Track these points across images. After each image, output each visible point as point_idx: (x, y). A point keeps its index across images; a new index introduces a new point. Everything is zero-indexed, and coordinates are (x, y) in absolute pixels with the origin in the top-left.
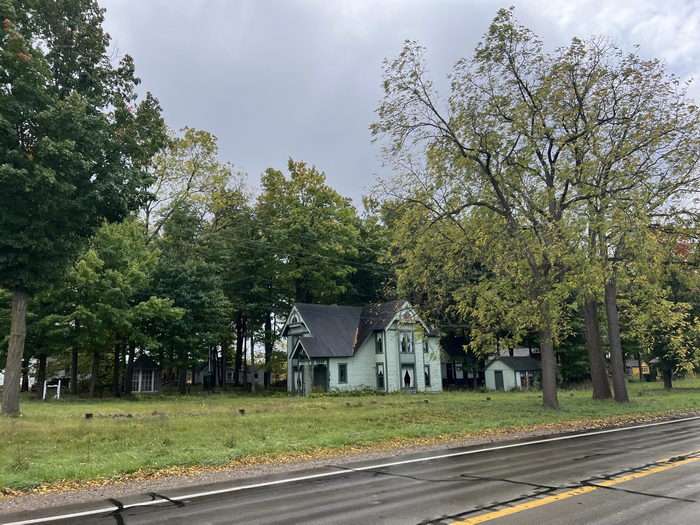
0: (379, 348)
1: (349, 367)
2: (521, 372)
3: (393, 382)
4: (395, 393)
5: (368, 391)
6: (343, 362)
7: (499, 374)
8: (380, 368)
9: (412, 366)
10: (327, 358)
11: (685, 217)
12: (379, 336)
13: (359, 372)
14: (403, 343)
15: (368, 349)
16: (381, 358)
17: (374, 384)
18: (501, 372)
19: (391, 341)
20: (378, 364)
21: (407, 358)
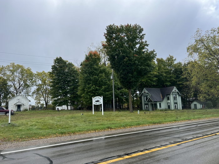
0: (168, 99)
1: (161, 104)
2: (202, 104)
3: (172, 107)
4: (173, 110)
5: (166, 110)
6: (160, 102)
8: (169, 104)
9: (177, 103)
10: (157, 102)
12: (168, 96)
13: (164, 105)
14: (174, 98)
15: (165, 99)
16: (169, 101)
18: (196, 104)
19: (171, 97)
20: (168, 103)
21: (175, 101)
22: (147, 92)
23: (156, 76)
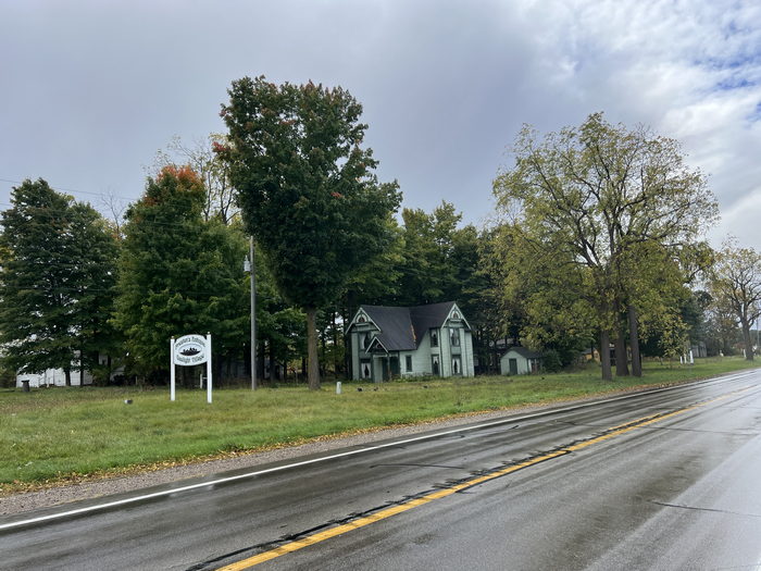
0: (434, 342)
1: (413, 358)
2: (532, 359)
3: (446, 370)
4: (448, 379)
5: (425, 378)
6: (408, 354)
7: (513, 362)
8: (435, 359)
9: (459, 356)
10: (398, 351)
11: (680, 247)
12: (434, 333)
13: (420, 364)
14: (453, 338)
15: (425, 343)
16: (436, 350)
17: (430, 370)
18: (515, 360)
19: (444, 337)
20: (433, 356)
21: (455, 350)
22: (370, 320)
23: (398, 267)
